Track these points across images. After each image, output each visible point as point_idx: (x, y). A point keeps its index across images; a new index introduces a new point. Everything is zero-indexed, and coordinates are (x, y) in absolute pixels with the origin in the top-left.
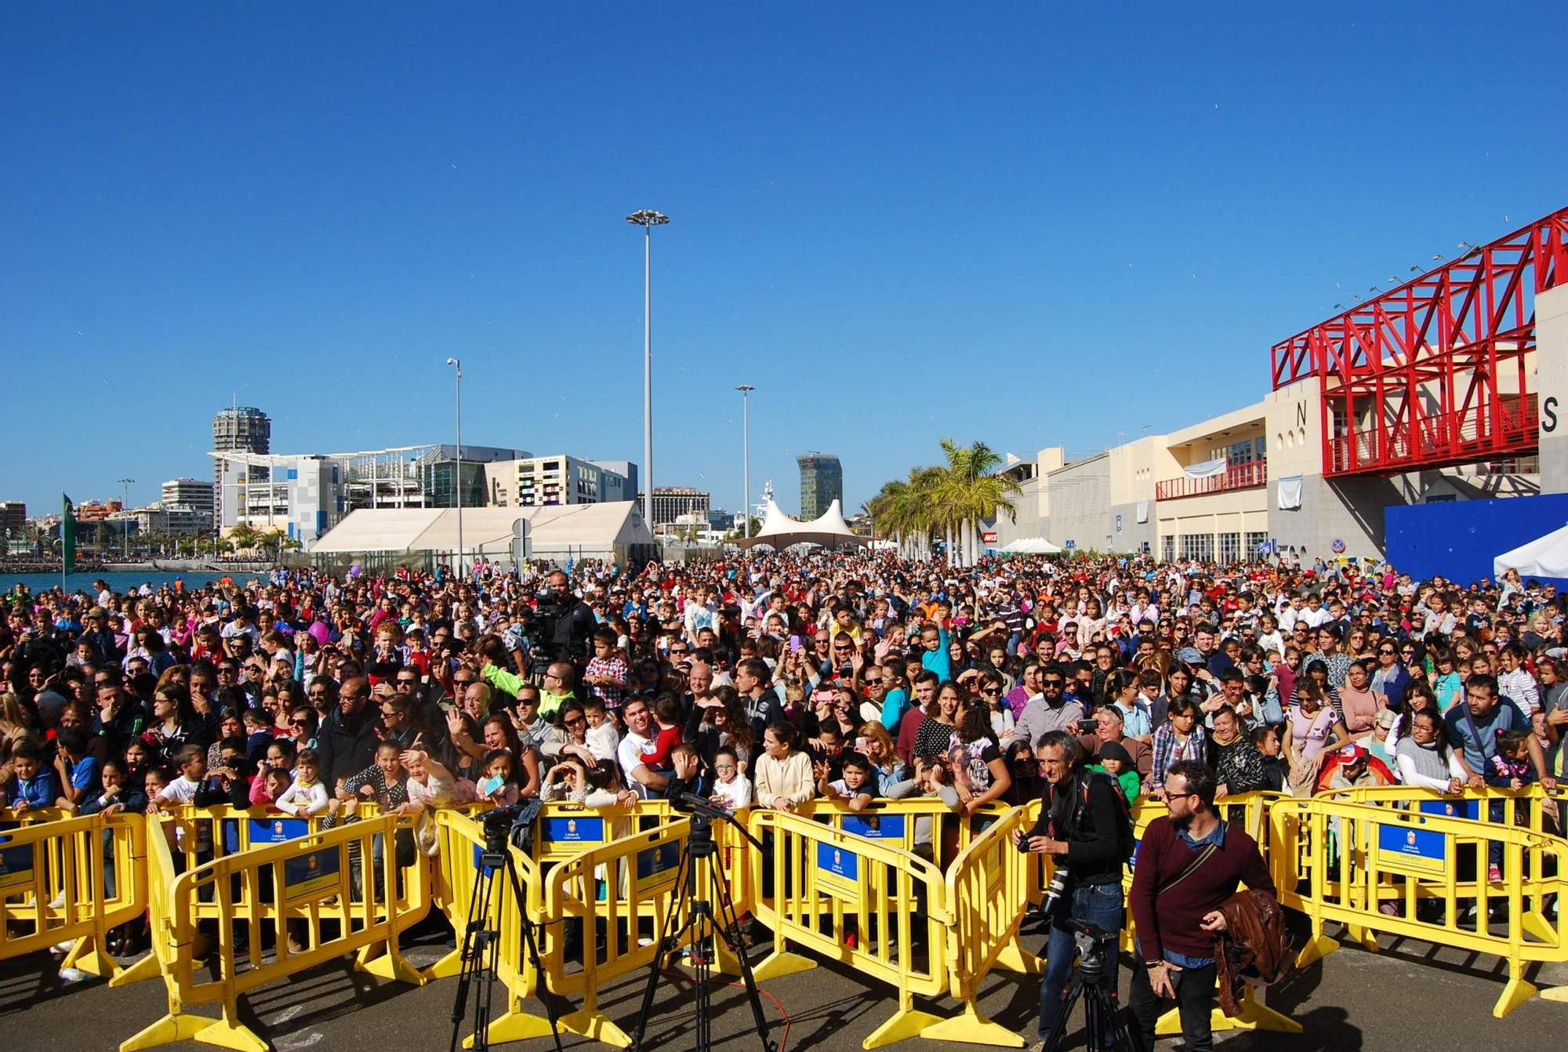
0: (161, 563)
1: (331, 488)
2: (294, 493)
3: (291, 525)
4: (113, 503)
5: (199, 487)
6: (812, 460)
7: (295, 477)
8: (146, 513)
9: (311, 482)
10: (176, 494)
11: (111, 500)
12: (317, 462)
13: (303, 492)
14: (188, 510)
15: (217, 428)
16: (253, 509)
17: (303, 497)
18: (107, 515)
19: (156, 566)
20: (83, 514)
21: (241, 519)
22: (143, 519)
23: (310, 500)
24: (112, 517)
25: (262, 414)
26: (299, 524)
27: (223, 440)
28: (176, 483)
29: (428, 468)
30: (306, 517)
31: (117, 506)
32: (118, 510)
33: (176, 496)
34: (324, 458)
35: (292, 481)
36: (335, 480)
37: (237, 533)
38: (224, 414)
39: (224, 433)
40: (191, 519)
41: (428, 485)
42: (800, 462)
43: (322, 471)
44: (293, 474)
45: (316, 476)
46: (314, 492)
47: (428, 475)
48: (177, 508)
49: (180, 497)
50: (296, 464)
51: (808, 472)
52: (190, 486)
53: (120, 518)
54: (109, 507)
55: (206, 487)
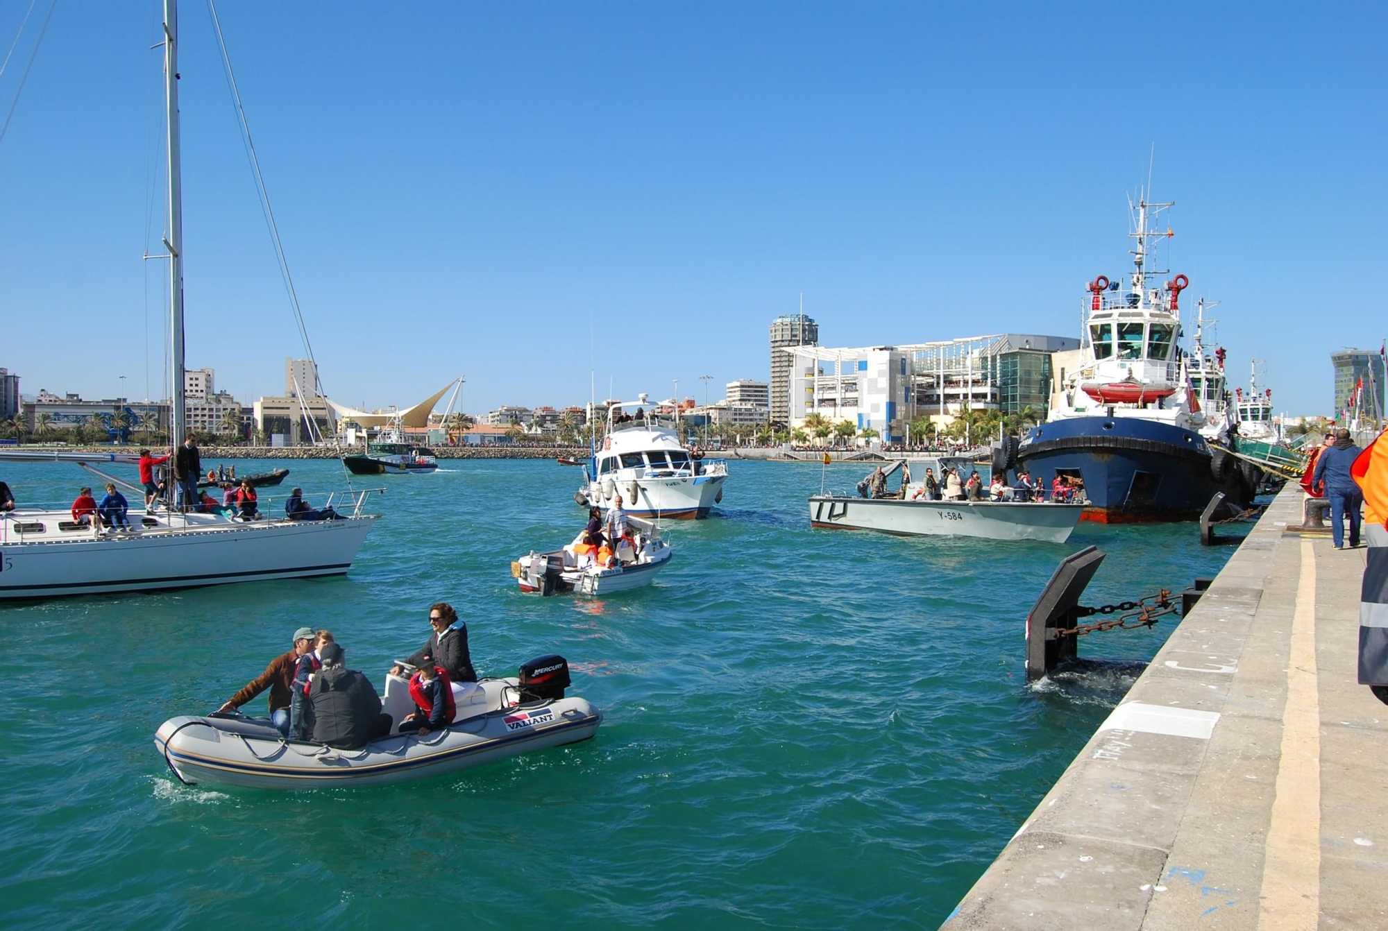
0: (742, 451)
1: (899, 379)
2: (864, 384)
3: (860, 416)
4: (688, 401)
5: (757, 387)
6: (1350, 356)
7: (866, 369)
8: (715, 409)
9: (880, 373)
10: (738, 394)
11: (687, 398)
12: (886, 354)
13: (873, 382)
14: (749, 406)
15: (773, 334)
16: (822, 401)
17: (873, 389)
18: (684, 411)
19: (737, 454)
20: (664, 411)
21: (809, 410)
22: (714, 414)
23: (879, 391)
24: (688, 413)
25: (810, 320)
26: (869, 414)
27: (778, 344)
28: (738, 384)
29: (994, 358)
30: (875, 408)
31: (691, 404)
32: (692, 407)
33: (737, 395)
34: (892, 349)
35: (862, 372)
36: (903, 372)
37: (809, 424)
38: (779, 320)
39: (779, 338)
40: (751, 414)
41: (994, 377)
42: (1334, 358)
43: (892, 362)
44: (863, 366)
45: (886, 367)
46: (884, 383)
47: (994, 367)
48: (737, 405)
49: (742, 395)
50: (866, 355)
51: (1345, 369)
52: (749, 387)
53: (694, 413)
54: (685, 405)
55: (762, 387)
